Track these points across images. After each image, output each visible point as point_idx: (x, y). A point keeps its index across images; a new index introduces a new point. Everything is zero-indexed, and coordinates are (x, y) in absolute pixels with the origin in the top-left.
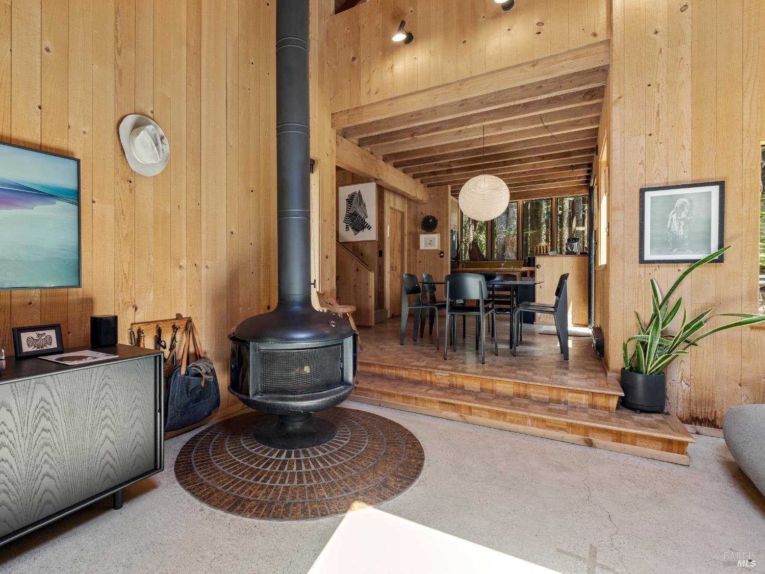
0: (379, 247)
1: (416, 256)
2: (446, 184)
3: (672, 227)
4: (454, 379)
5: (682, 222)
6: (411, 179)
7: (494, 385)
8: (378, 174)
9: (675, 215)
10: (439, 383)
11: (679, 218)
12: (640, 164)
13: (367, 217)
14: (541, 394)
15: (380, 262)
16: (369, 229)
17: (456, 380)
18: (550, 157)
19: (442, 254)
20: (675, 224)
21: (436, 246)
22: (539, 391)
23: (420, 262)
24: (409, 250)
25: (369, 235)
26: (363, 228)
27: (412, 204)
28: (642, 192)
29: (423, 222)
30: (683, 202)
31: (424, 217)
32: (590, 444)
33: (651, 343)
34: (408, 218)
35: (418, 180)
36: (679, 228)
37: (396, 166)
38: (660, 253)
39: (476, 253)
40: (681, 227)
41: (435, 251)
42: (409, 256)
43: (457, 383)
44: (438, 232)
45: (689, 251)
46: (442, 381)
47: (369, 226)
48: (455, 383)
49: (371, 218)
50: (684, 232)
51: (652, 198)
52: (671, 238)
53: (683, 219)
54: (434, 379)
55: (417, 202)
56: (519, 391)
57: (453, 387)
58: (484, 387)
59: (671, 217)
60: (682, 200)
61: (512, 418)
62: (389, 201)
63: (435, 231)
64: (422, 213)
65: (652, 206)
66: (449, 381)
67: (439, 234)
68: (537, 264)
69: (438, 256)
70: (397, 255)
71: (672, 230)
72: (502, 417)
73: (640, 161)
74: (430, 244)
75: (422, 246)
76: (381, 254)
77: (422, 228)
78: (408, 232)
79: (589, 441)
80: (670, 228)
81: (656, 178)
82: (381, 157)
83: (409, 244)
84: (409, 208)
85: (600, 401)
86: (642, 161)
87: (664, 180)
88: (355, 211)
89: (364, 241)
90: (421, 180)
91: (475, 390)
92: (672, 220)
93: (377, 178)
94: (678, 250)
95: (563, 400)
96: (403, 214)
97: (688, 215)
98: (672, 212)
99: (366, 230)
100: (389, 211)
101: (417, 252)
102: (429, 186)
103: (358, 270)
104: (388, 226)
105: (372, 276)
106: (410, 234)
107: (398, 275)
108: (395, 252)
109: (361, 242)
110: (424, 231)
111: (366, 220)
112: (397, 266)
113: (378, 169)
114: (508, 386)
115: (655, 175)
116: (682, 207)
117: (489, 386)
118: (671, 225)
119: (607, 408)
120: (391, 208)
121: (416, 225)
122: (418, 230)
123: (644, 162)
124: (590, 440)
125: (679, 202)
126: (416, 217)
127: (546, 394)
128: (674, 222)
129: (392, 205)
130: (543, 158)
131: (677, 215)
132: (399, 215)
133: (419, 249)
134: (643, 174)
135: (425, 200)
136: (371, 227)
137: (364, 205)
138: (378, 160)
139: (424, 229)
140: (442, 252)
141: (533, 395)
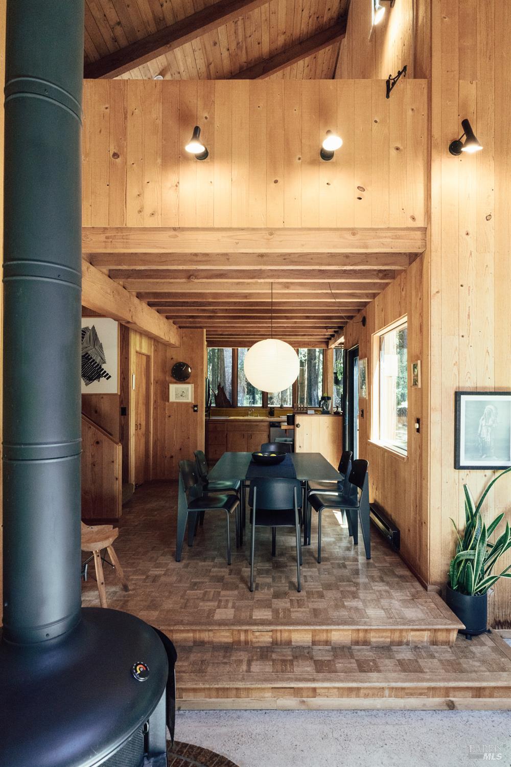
0: (121, 402)
1: (165, 410)
2: (201, 327)
3: (482, 433)
4: (279, 634)
5: (489, 428)
6: (165, 320)
7: (329, 635)
8: (132, 317)
9: (484, 420)
10: (259, 642)
11: (487, 424)
12: (454, 364)
13: (105, 363)
14: (382, 637)
15: (123, 422)
16: (107, 379)
17: (281, 635)
18: (314, 318)
19: (196, 409)
20: (484, 430)
21: (189, 399)
22: (381, 634)
23: (169, 417)
24: (155, 402)
25: (109, 386)
26: (98, 377)
27: (160, 346)
28: (458, 395)
29: (173, 369)
30: (491, 409)
31: (175, 363)
32: (451, 706)
33: (478, 560)
34: (155, 363)
35: (171, 321)
36: (487, 435)
37: (150, 305)
38: (473, 458)
39: (222, 398)
40: (489, 434)
41: (187, 404)
42: (155, 408)
43: (283, 639)
44: (191, 382)
45: (494, 458)
46: (262, 639)
47: (107, 374)
48: (279, 639)
49: (111, 364)
50: (491, 439)
51: (466, 402)
52: (481, 445)
53: (491, 426)
54: (250, 637)
55: (167, 345)
56: (358, 637)
57: (277, 644)
58: (317, 638)
59: (481, 424)
60: (489, 406)
61: (366, 692)
62: (135, 345)
63: (187, 381)
64: (172, 359)
65: (466, 411)
66: (272, 638)
67: (193, 385)
68: (297, 423)
69: (191, 410)
70: (142, 408)
71: (482, 436)
72: (354, 693)
73: (454, 362)
74: (181, 396)
75: (172, 398)
76: (124, 411)
77: (172, 376)
78: (154, 380)
79: (450, 704)
80: (480, 434)
81: (467, 381)
82: (134, 294)
83: (155, 394)
84: (155, 351)
85: (441, 637)
86: (456, 362)
87: (474, 383)
88: (87, 353)
89: (100, 394)
90: (174, 321)
91: (306, 644)
92: (482, 426)
93: (130, 320)
94: (486, 457)
95: (405, 640)
96: (148, 357)
97: (494, 422)
98: (482, 418)
99: (103, 379)
100: (135, 356)
101: (165, 404)
102: (180, 327)
103: (98, 443)
104: (134, 376)
105: (119, 449)
106: (157, 383)
107: (142, 434)
108: (140, 405)
109: (96, 395)
110: (175, 380)
111: (104, 366)
112: (142, 423)
113: (132, 309)
114: (346, 633)
115: (467, 379)
116: (490, 414)
117: (323, 637)
118: (481, 431)
119: (447, 643)
120: (137, 352)
121: (164, 372)
122: (167, 379)
123: (458, 363)
124: (452, 702)
125: (488, 408)
126: (164, 363)
127: (387, 637)
128: (483, 428)
129: (138, 349)
130: (308, 317)
131: (486, 422)
132: (144, 358)
133: (168, 401)
134: (457, 376)
135: (177, 344)
136: (110, 377)
137: (101, 346)
138: (132, 297)
139: (174, 378)
140: (196, 406)
141: (373, 640)
